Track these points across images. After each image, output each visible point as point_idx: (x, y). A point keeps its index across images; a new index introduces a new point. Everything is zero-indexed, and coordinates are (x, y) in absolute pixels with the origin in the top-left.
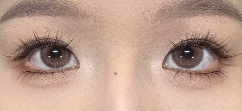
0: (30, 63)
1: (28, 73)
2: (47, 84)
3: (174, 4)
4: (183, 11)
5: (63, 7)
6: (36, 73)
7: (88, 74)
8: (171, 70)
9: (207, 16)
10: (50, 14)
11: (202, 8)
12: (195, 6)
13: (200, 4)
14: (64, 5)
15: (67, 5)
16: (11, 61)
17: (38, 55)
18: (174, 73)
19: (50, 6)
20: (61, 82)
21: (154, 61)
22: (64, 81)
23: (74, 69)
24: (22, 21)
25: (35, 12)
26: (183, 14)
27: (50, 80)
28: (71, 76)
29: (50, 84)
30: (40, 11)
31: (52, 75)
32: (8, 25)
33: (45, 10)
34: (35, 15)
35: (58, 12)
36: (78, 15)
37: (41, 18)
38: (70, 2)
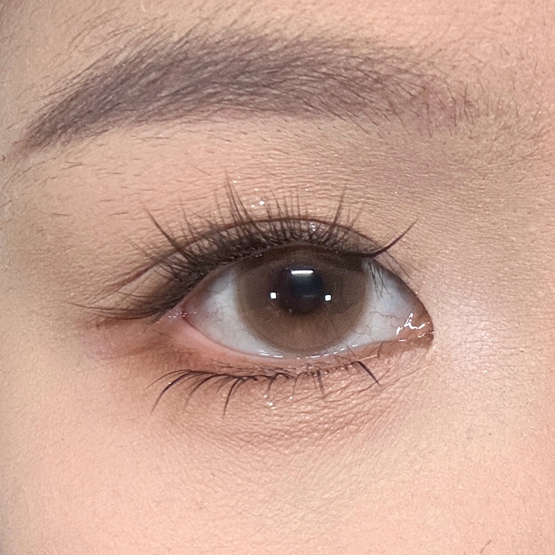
2: (292, 426)
5: (360, 74)
14: (363, 67)
15: (377, 68)
16: (98, 326)
20: (355, 410)
22: (368, 405)
24: (154, 142)
25: (219, 102)
27: (302, 408)
28: (396, 381)
30: (241, 95)
32: (81, 164)
33: (268, 89)
34: (215, 112)
35: (333, 95)
36: (431, 109)
37: (247, 125)
38: (391, 53)
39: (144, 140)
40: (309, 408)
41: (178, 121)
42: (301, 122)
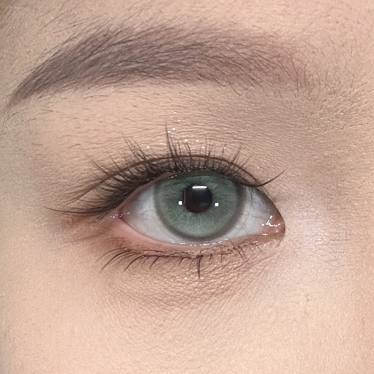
0: (129, 225)
24: (98, 98)
32: (51, 111)
36: (282, 79)
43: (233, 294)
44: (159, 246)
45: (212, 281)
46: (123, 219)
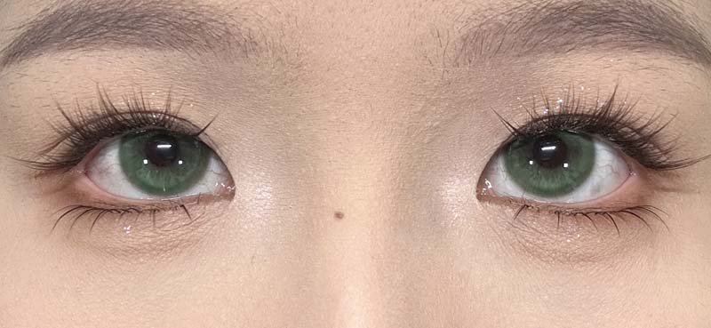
0: (91, 180)
1: (82, 210)
2: (139, 245)
3: (510, 15)
4: (535, 38)
5: (187, 22)
6: (109, 210)
7: (258, 216)
8: (500, 204)
9: (608, 50)
10: (149, 41)
11: (592, 27)
12: (571, 22)
13: (586, 17)
14: (190, 18)
15: (198, 18)
16: (35, 177)
17: (112, 158)
18: (510, 212)
19: (147, 21)
20: (180, 238)
21: (450, 179)
22: (189, 235)
23: (218, 199)
24: (67, 62)
25: (105, 38)
26: (536, 45)
27: (147, 234)
28: (209, 220)
29: (149, 243)
30: (119, 34)
31: (154, 217)
33: (134, 31)
34: (103, 44)
35: (172, 35)
36: (232, 45)
37: (122, 53)
38: (207, 8)
39: (61, 61)
40: (151, 234)
41: (81, 49)
42: (154, 52)
43: (181, 252)
44: (114, 200)
45: (162, 237)
46: (87, 174)
